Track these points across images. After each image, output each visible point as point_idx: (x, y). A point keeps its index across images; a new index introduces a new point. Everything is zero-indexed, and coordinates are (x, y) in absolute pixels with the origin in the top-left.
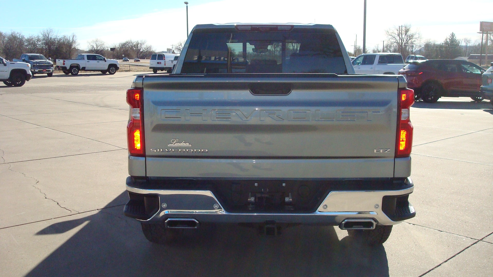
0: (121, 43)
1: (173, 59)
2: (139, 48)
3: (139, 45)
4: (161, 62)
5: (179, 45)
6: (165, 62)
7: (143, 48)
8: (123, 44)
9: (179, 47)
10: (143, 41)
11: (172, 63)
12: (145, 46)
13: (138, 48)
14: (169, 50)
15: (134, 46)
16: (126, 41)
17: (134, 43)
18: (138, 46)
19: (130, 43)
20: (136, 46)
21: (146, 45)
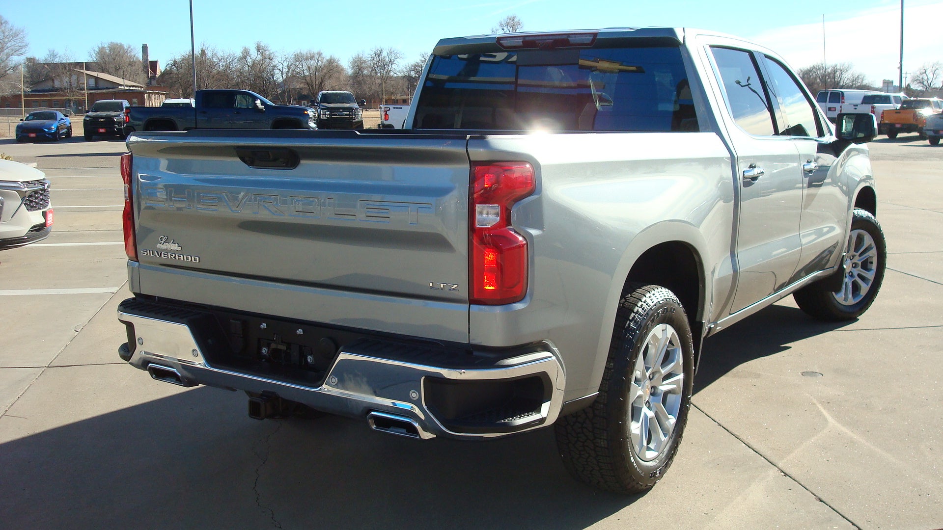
0: (802, 69)
1: (860, 101)
2: (836, 80)
3: (838, 74)
4: (835, 108)
5: (921, 74)
6: (841, 107)
7: (846, 79)
8: (806, 71)
9: (921, 77)
10: (846, 65)
11: (855, 109)
12: (850, 76)
13: (834, 78)
14: (887, 84)
15: (829, 74)
16: (812, 66)
17: (828, 68)
18: (836, 75)
19: (819, 69)
20: (832, 75)
21: (851, 73)
